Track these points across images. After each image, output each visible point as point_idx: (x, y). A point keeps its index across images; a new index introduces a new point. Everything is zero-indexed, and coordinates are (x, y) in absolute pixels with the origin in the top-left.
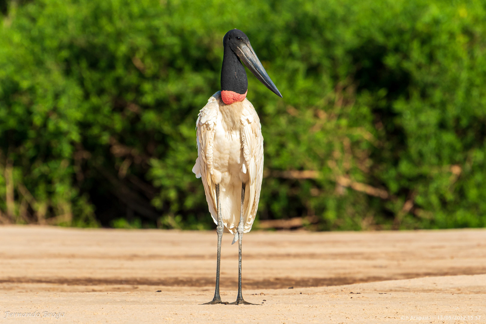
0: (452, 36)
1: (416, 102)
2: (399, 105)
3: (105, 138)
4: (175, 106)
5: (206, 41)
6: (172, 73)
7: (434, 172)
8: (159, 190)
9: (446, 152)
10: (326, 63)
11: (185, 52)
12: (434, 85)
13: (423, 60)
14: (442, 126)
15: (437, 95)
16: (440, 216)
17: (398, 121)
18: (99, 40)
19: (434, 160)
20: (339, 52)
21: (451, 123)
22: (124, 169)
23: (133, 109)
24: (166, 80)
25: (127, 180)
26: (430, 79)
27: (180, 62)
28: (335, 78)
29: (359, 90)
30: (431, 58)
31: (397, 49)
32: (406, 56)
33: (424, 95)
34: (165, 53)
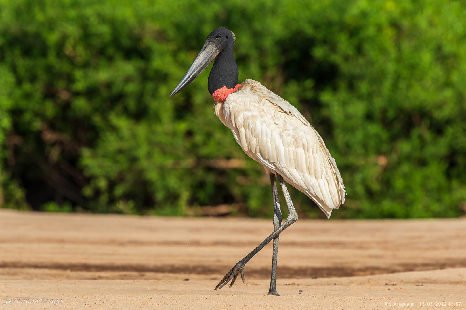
0: (379, 28)
1: (343, 94)
2: (326, 97)
3: (37, 125)
4: (105, 93)
5: (137, 31)
6: (103, 62)
7: (360, 162)
8: (89, 180)
9: (372, 143)
10: (254, 53)
11: (116, 41)
12: (361, 77)
13: (351, 52)
14: (369, 117)
15: (364, 87)
16: (366, 205)
17: (325, 112)
18: (31, 28)
19: (360, 150)
20: (268, 43)
21: (377, 114)
22: (55, 154)
23: (64, 96)
24: (96, 68)
25: (57, 166)
26: (357, 71)
27: (110, 51)
28: (264, 68)
29: (286, 81)
30: (359, 50)
31: (325, 42)
32: (333, 48)
33: (351, 87)
34: (96, 42)
